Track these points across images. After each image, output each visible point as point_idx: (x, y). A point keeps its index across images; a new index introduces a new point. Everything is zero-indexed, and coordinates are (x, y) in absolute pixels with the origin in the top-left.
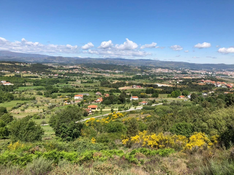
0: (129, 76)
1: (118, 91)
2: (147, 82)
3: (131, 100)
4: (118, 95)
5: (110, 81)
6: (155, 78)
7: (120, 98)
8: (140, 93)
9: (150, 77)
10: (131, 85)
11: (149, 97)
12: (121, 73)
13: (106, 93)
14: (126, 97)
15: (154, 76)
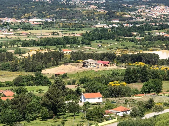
0: (71, 32)
1: (42, 81)
2: (127, 48)
3: (81, 104)
4: (40, 91)
5: (13, 51)
6: (149, 33)
7: (46, 100)
8: (107, 82)
9: (135, 34)
10: (81, 61)
11: (136, 93)
12: (46, 26)
13: (4, 88)
14: (65, 97)
15: (146, 30)
